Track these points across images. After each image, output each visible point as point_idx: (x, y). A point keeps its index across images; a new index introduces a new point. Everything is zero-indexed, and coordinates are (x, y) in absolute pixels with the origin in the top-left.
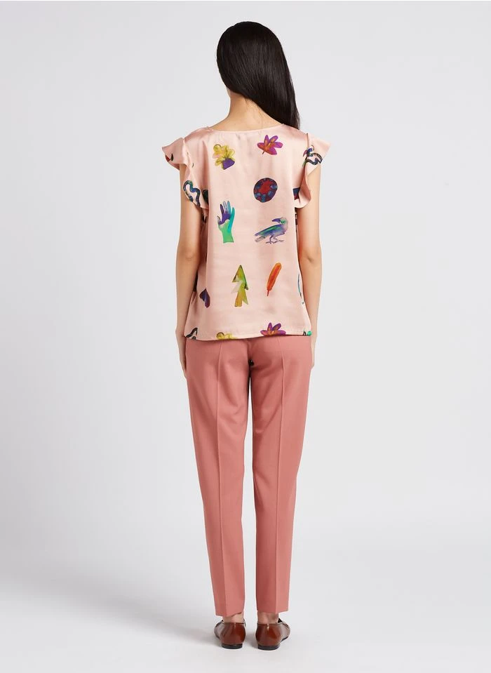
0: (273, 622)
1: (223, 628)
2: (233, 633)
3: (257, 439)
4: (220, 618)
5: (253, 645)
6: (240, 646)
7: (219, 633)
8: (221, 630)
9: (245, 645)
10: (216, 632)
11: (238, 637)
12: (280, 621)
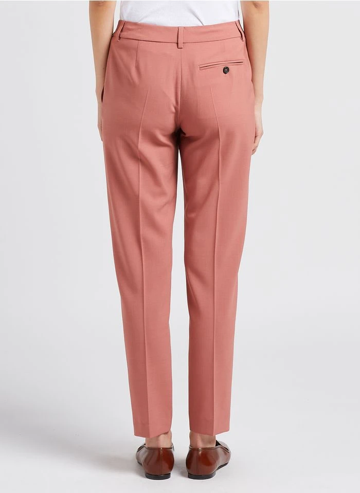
0: (209, 446)
1: (147, 453)
2: (159, 459)
3: (189, 225)
4: (142, 441)
5: (182, 474)
6: (167, 476)
7: (142, 459)
8: (144, 456)
9: (173, 474)
10: (138, 458)
11: (165, 465)
12: (218, 444)
